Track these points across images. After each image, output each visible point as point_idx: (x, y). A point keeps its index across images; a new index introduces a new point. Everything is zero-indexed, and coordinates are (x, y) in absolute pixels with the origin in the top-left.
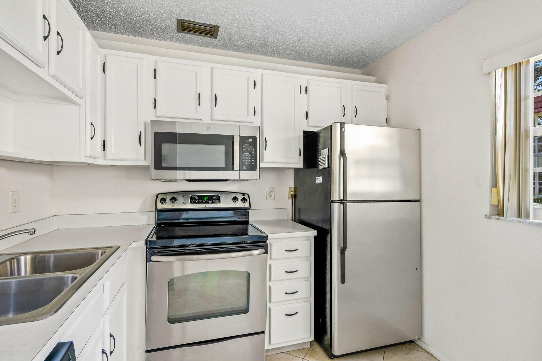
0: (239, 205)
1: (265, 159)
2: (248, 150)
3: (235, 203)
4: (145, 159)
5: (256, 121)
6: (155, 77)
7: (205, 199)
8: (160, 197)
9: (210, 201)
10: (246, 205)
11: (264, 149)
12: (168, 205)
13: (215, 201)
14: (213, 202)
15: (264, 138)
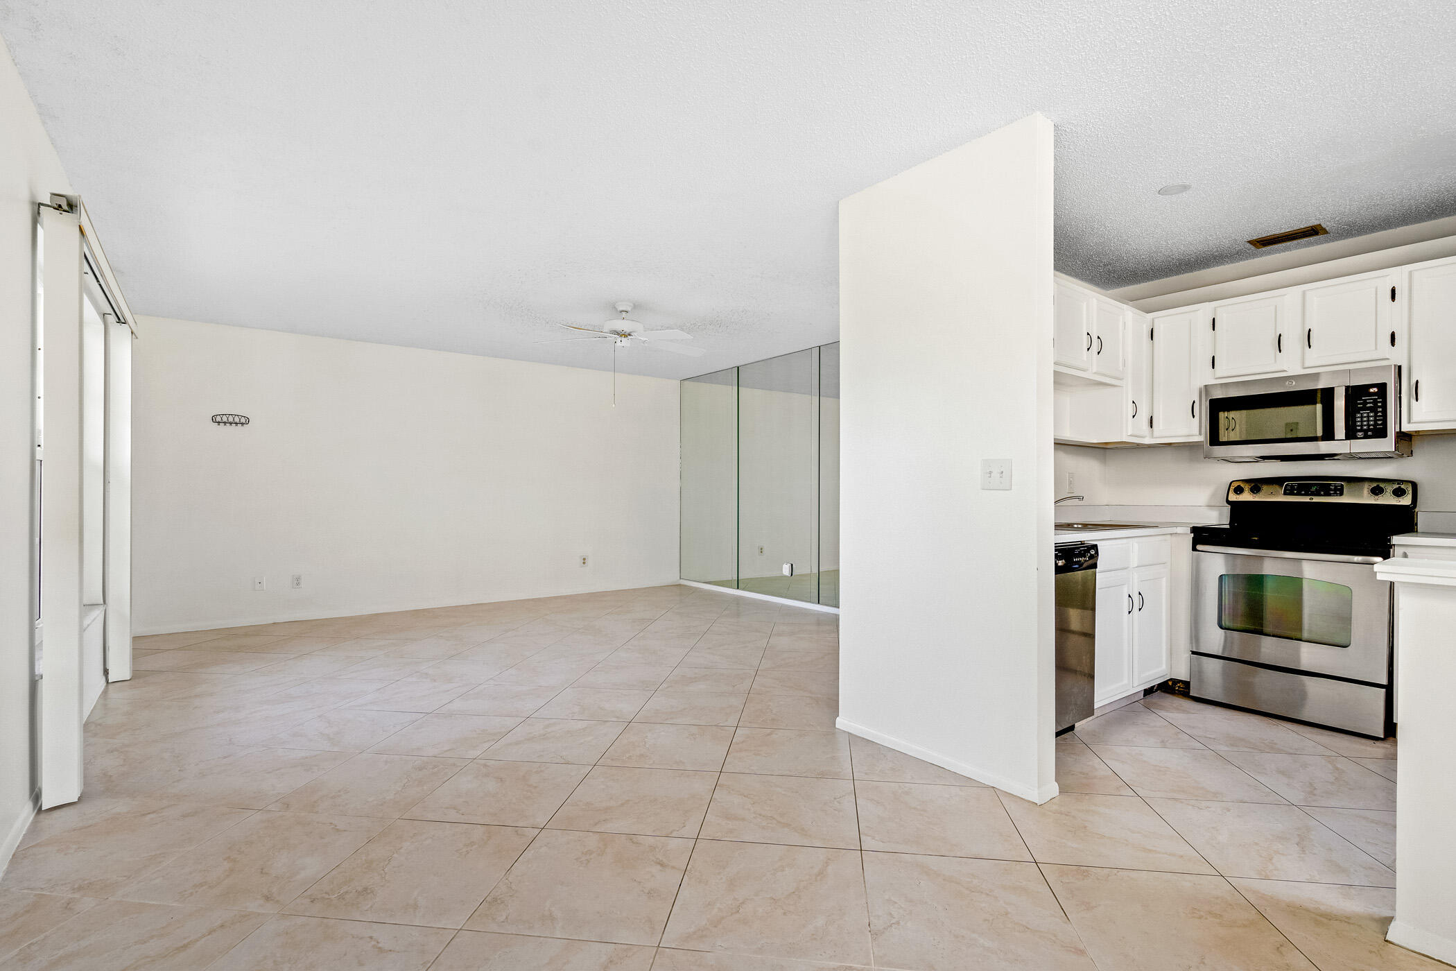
0: (1387, 499)
1: (1415, 418)
2: (1368, 405)
3: (1376, 497)
4: (1200, 434)
5: (1397, 356)
6: (1214, 329)
7: (1314, 489)
8: (1236, 485)
9: (1322, 493)
10: (1406, 501)
11: (1413, 401)
12: (1247, 497)
13: (1332, 492)
14: (1329, 495)
15: (1413, 382)
